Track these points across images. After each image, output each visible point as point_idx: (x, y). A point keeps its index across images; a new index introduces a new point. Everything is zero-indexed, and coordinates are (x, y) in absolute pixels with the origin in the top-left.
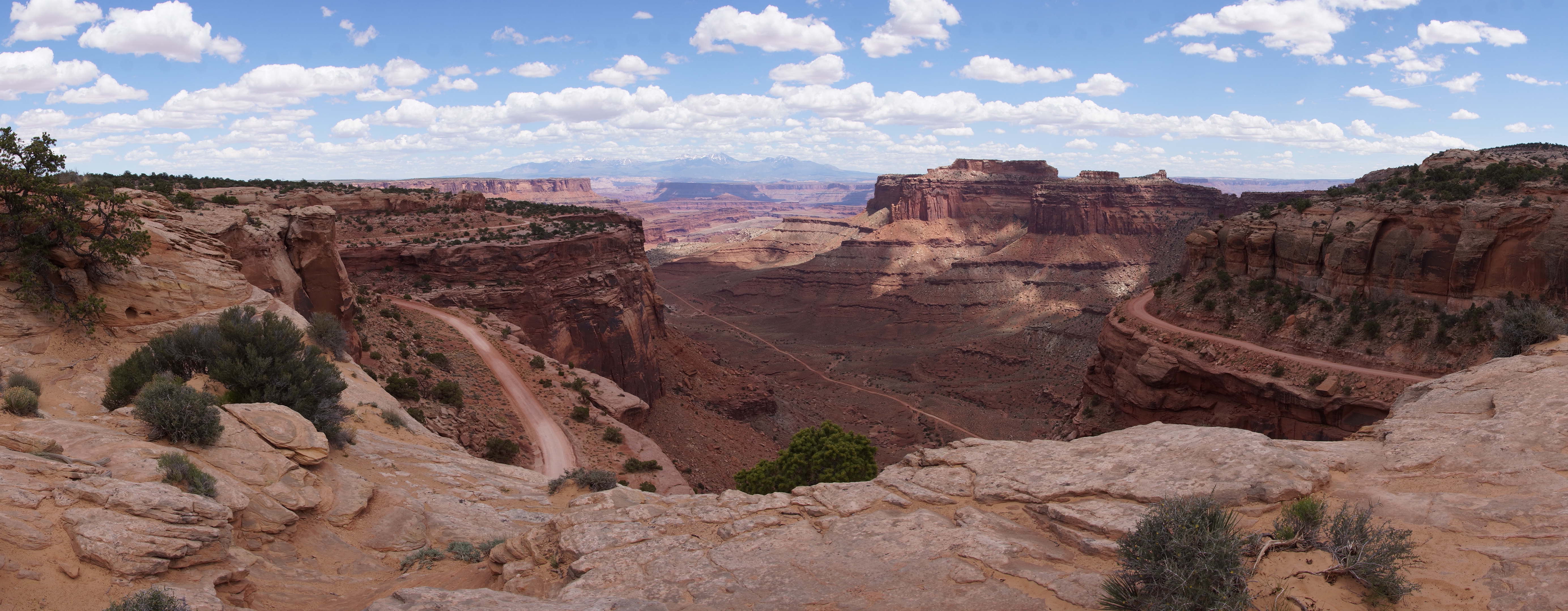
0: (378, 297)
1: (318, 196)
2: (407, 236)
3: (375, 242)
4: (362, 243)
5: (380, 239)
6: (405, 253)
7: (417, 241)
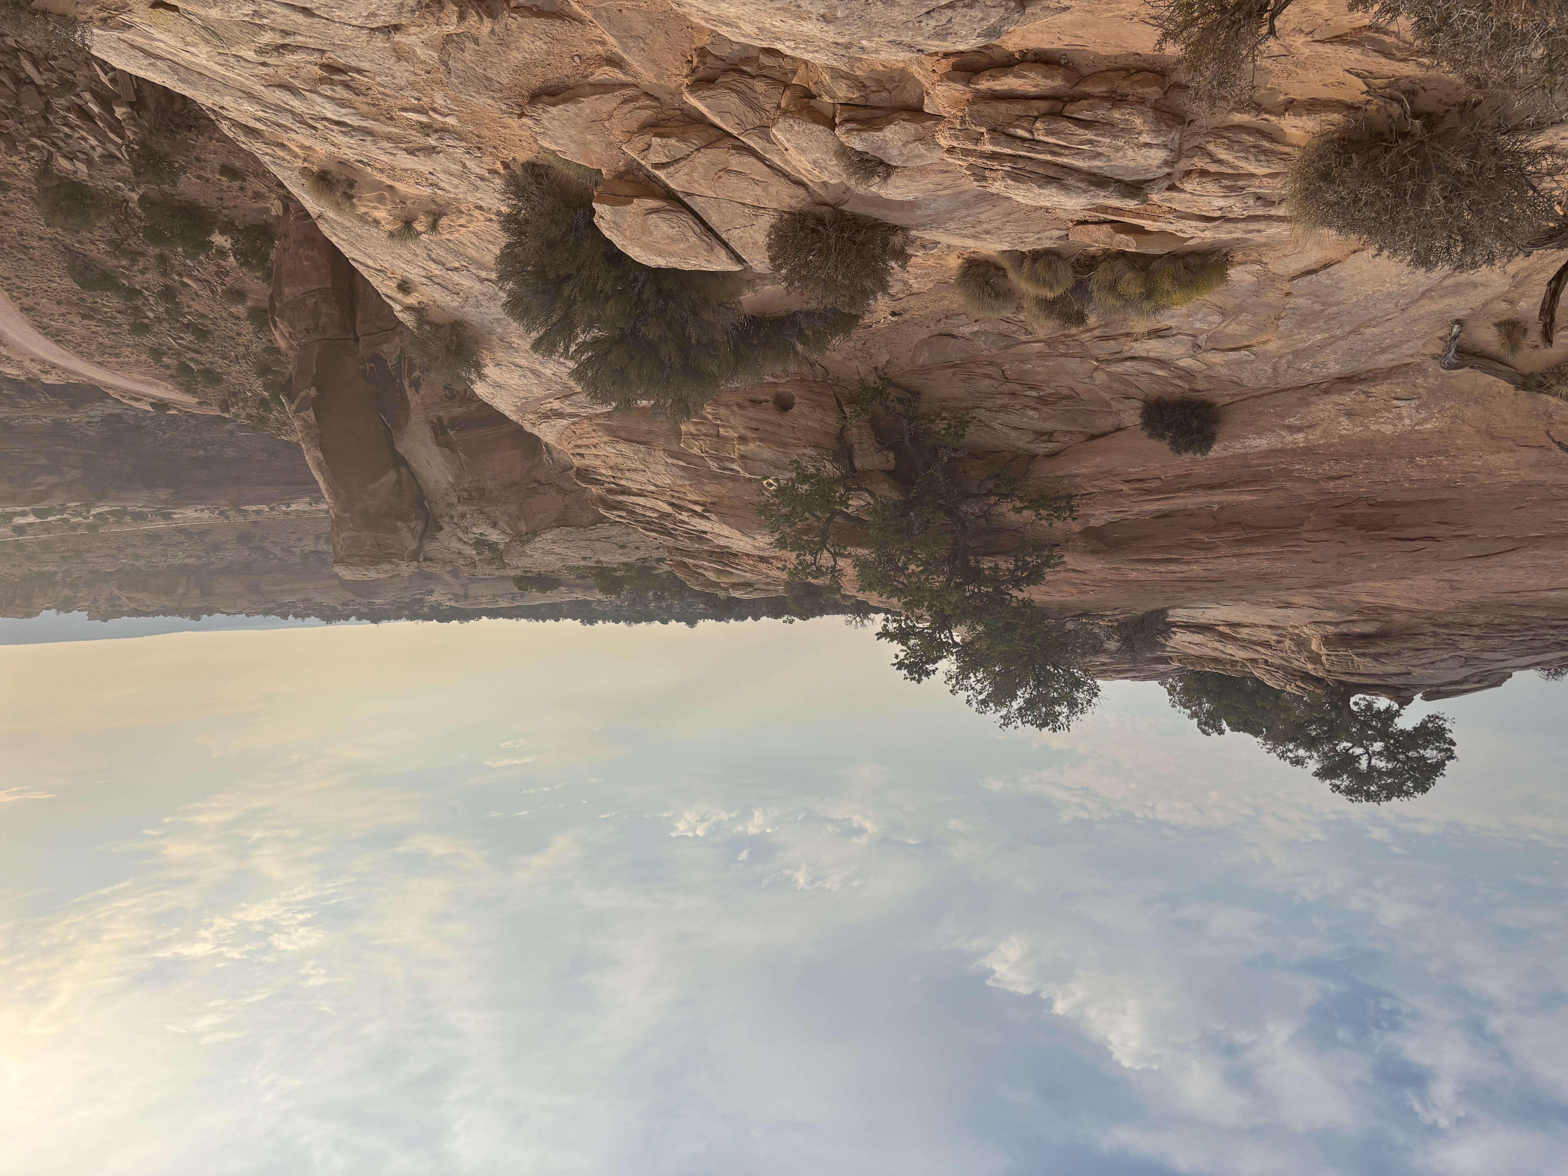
0: (228, 411)
1: (350, 596)
2: (161, 524)
3: (231, 513)
4: (258, 512)
5: (222, 520)
6: (164, 494)
7: (138, 517)
